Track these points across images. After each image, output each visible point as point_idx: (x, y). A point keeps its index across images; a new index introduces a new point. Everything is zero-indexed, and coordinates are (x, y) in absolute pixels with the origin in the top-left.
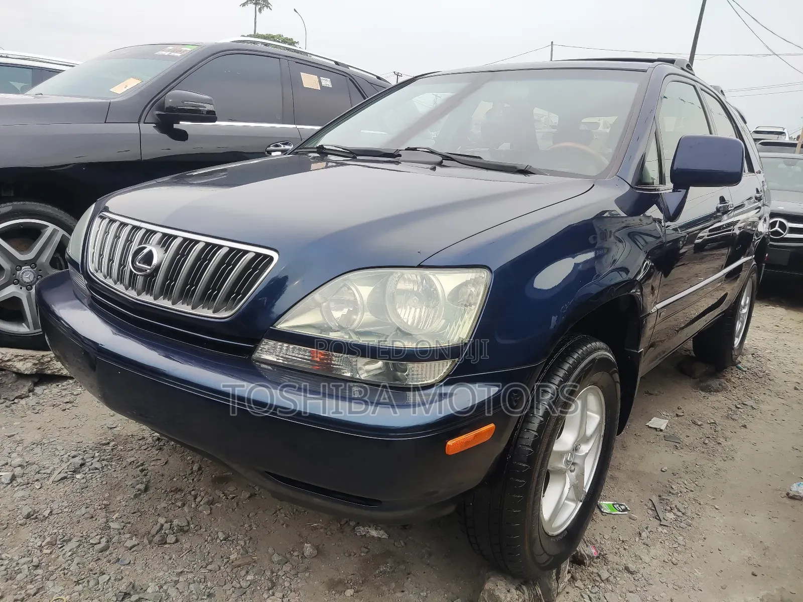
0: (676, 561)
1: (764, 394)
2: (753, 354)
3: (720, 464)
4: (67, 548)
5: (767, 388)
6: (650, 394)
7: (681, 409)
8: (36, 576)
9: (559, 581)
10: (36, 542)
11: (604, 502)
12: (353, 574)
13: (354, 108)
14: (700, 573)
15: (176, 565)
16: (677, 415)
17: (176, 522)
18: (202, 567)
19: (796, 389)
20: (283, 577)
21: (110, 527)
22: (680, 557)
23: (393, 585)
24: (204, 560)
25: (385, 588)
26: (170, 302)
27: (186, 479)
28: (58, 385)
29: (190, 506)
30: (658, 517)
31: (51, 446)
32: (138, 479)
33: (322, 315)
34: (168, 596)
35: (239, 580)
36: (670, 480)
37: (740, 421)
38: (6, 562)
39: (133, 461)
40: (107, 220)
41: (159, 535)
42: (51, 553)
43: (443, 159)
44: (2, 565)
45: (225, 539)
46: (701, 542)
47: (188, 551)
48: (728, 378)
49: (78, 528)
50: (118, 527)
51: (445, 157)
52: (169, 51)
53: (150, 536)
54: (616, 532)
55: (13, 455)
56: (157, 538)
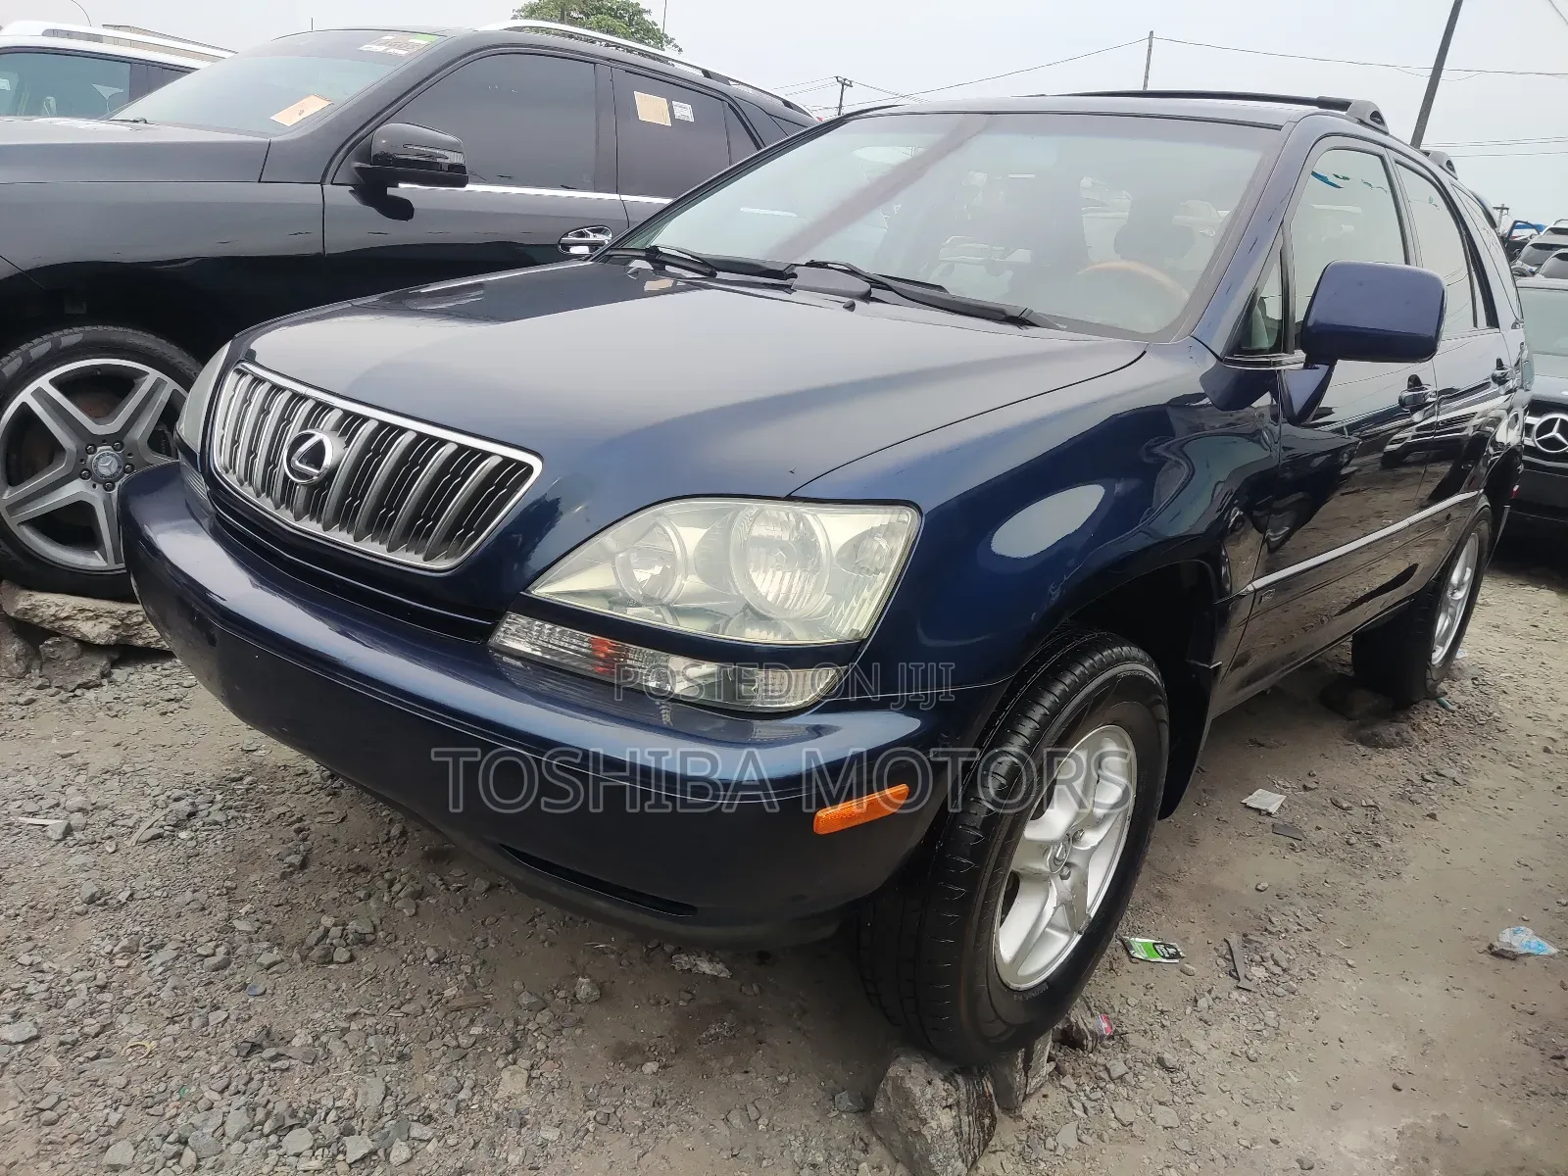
0: (1255, 1055)
1: (1483, 757)
2: (1476, 679)
3: (1372, 884)
4: (158, 959)
5: (1488, 745)
6: (1261, 744)
7: (1314, 775)
8: (100, 1003)
9: (1029, 1072)
10: (103, 944)
11: (1137, 939)
12: (661, 1037)
14: (1296, 1080)
15: (346, 1000)
16: (1305, 788)
17: (352, 925)
18: (392, 1007)
19: (1546, 750)
20: (536, 1034)
21: (233, 929)
22: (1264, 1049)
23: (731, 1060)
24: (398, 995)
25: (713, 1064)
26: (351, 537)
27: (377, 851)
28: (155, 668)
29: (380, 899)
30: (1234, 974)
31: (137, 778)
32: (290, 845)
33: (615, 575)
34: (328, 1053)
35: (456, 1034)
36: (1269, 907)
37: (1425, 805)
38: (49, 977)
39: (284, 814)
40: (249, 378)
41: (320, 947)
42: (128, 966)
43: (872, 287)
44: (42, 982)
45: (438, 961)
46: (1308, 1024)
47: (369, 977)
48: (1416, 721)
49: (176, 926)
50: (248, 929)
51: (876, 283)
52: (385, 44)
53: (304, 947)
54: (1152, 995)
55: (69, 790)
56: (316, 953)
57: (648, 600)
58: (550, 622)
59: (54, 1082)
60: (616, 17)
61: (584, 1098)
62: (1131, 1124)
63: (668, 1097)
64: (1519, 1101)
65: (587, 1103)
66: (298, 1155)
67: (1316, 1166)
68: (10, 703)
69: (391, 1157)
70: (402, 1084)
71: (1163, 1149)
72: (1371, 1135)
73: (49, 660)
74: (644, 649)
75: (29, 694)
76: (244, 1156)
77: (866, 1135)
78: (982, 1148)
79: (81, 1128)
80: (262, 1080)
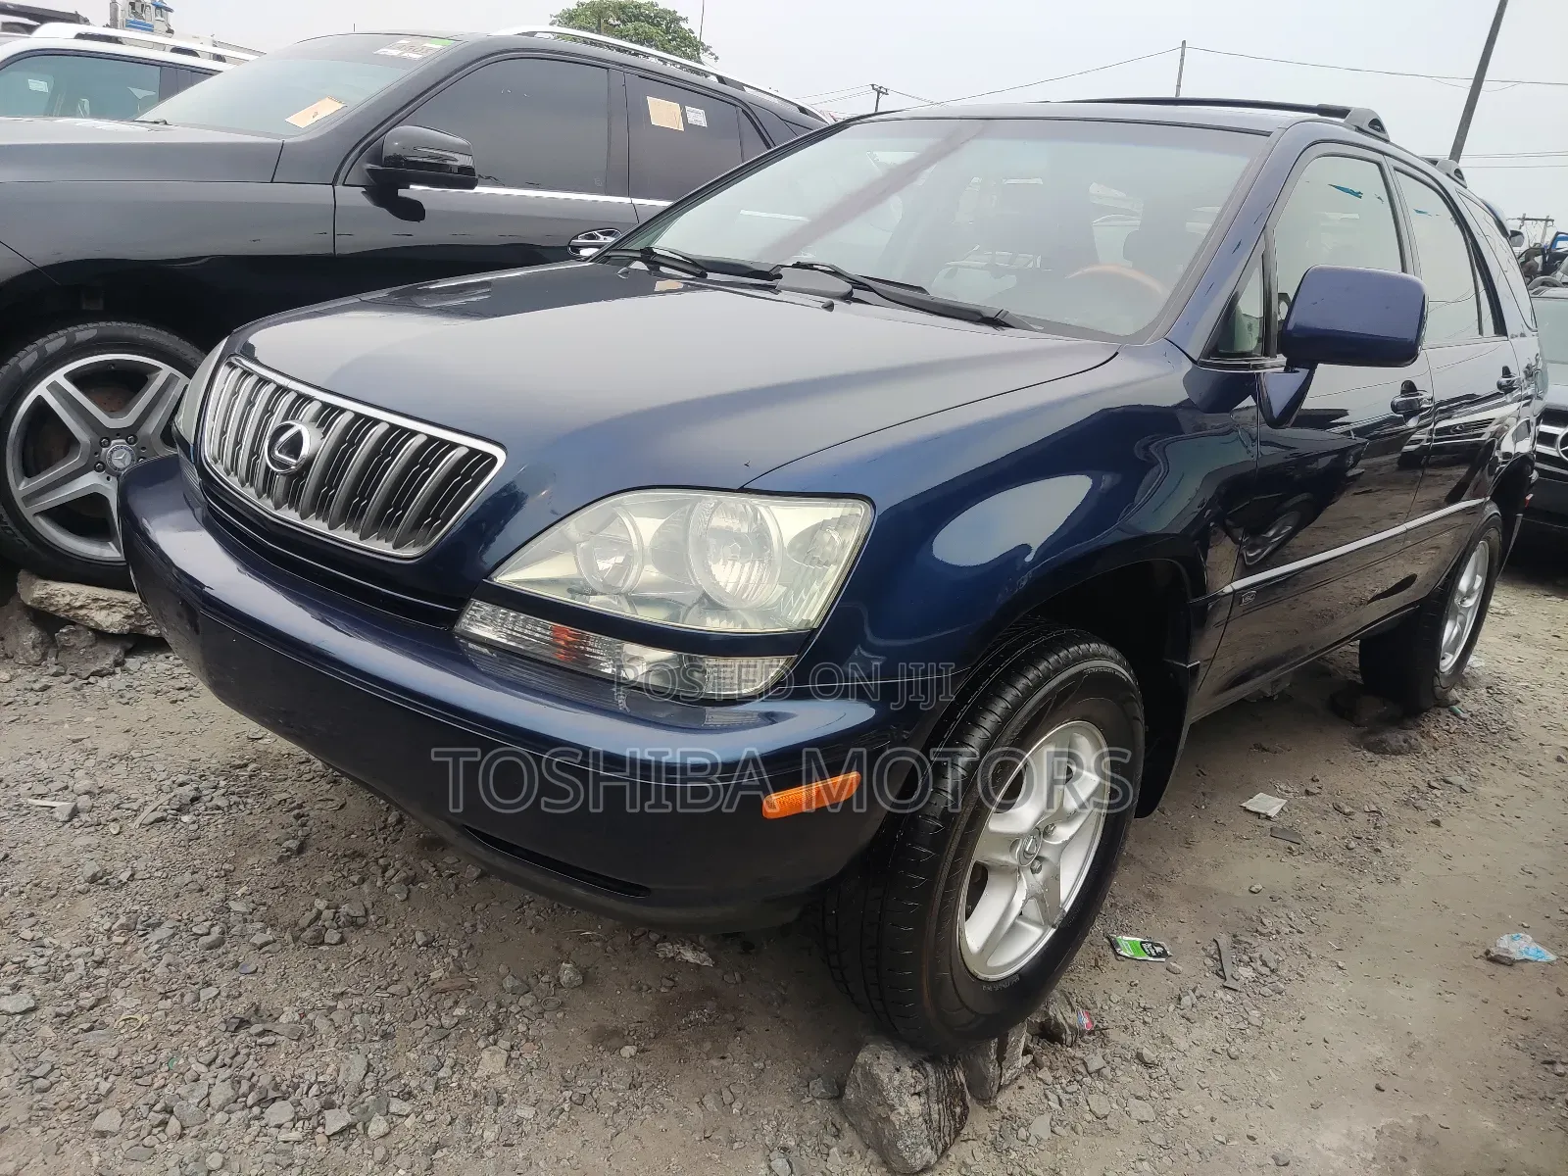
0: (1237, 1053)
1: (1493, 765)
2: (1491, 687)
3: (1370, 888)
4: (153, 937)
5: (1501, 754)
6: (1264, 750)
7: (1317, 780)
8: (97, 978)
9: (1003, 1063)
10: (102, 922)
11: (1124, 937)
12: (641, 1022)
13: (747, 165)
14: (1277, 1078)
15: (335, 980)
16: (1307, 793)
17: (345, 909)
18: (379, 987)
19: (1559, 759)
20: (517, 1016)
21: (229, 910)
22: (1246, 1047)
23: (708, 1046)
24: (385, 976)
25: (691, 1049)
26: (326, 525)
27: (373, 838)
28: (168, 658)
29: (374, 883)
30: (1221, 973)
31: (144, 764)
32: (289, 830)
33: (577, 563)
34: (314, 1031)
35: (439, 1015)
36: (1263, 909)
37: (1429, 811)
38: (49, 952)
39: (285, 800)
40: (238, 371)
41: (312, 928)
42: (125, 943)
43: (853, 287)
44: (42, 956)
45: (426, 944)
46: (1294, 1024)
47: (359, 958)
48: (1426, 729)
49: (174, 906)
50: (243, 909)
51: (858, 284)
52: (399, 48)
53: (296, 929)
54: (1136, 992)
55: (78, 774)
56: (308, 934)
57: (609, 589)
58: (514, 610)
59: (48, 1051)
60: (653, 24)
61: (561, 1079)
62: (1106, 1117)
63: (645, 1079)
64: (1505, 1104)
65: (564, 1084)
66: (279, 1126)
67: (1291, 1162)
68: (26, 689)
69: (369, 1130)
70: (384, 1062)
71: (1137, 1142)
72: (1349, 1135)
73: (64, 648)
74: (603, 637)
75: (44, 681)
76: (227, 1126)
77: (838, 1120)
78: (953, 1136)
79: (72, 1096)
80: (248, 1055)
